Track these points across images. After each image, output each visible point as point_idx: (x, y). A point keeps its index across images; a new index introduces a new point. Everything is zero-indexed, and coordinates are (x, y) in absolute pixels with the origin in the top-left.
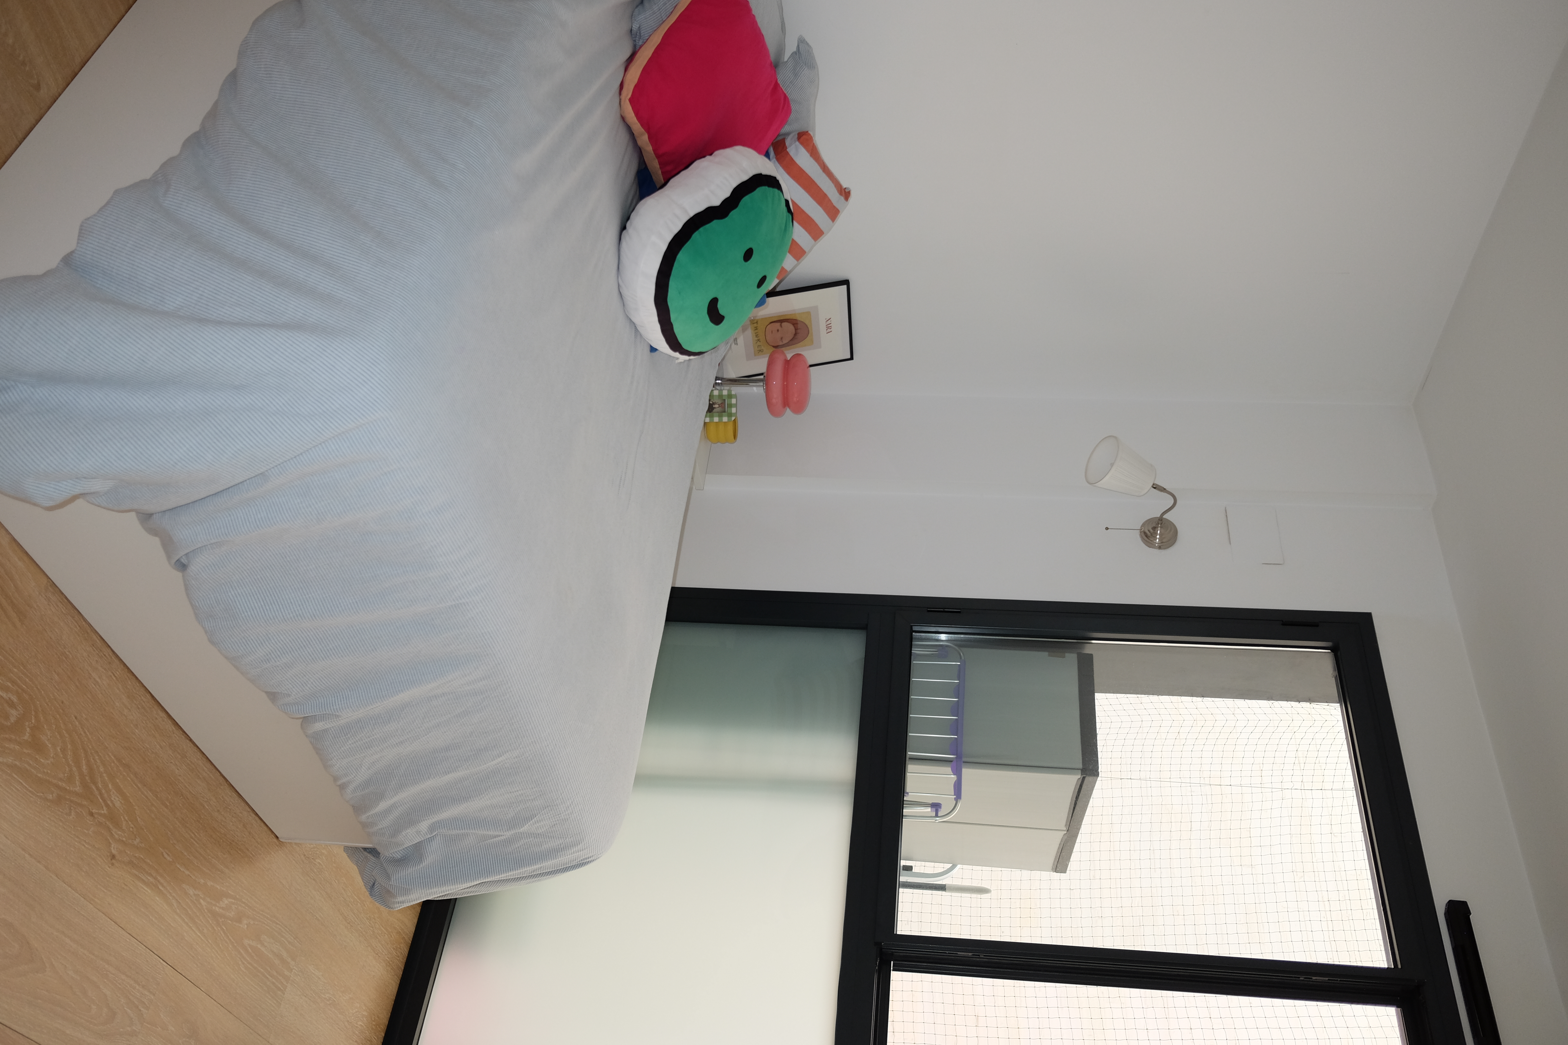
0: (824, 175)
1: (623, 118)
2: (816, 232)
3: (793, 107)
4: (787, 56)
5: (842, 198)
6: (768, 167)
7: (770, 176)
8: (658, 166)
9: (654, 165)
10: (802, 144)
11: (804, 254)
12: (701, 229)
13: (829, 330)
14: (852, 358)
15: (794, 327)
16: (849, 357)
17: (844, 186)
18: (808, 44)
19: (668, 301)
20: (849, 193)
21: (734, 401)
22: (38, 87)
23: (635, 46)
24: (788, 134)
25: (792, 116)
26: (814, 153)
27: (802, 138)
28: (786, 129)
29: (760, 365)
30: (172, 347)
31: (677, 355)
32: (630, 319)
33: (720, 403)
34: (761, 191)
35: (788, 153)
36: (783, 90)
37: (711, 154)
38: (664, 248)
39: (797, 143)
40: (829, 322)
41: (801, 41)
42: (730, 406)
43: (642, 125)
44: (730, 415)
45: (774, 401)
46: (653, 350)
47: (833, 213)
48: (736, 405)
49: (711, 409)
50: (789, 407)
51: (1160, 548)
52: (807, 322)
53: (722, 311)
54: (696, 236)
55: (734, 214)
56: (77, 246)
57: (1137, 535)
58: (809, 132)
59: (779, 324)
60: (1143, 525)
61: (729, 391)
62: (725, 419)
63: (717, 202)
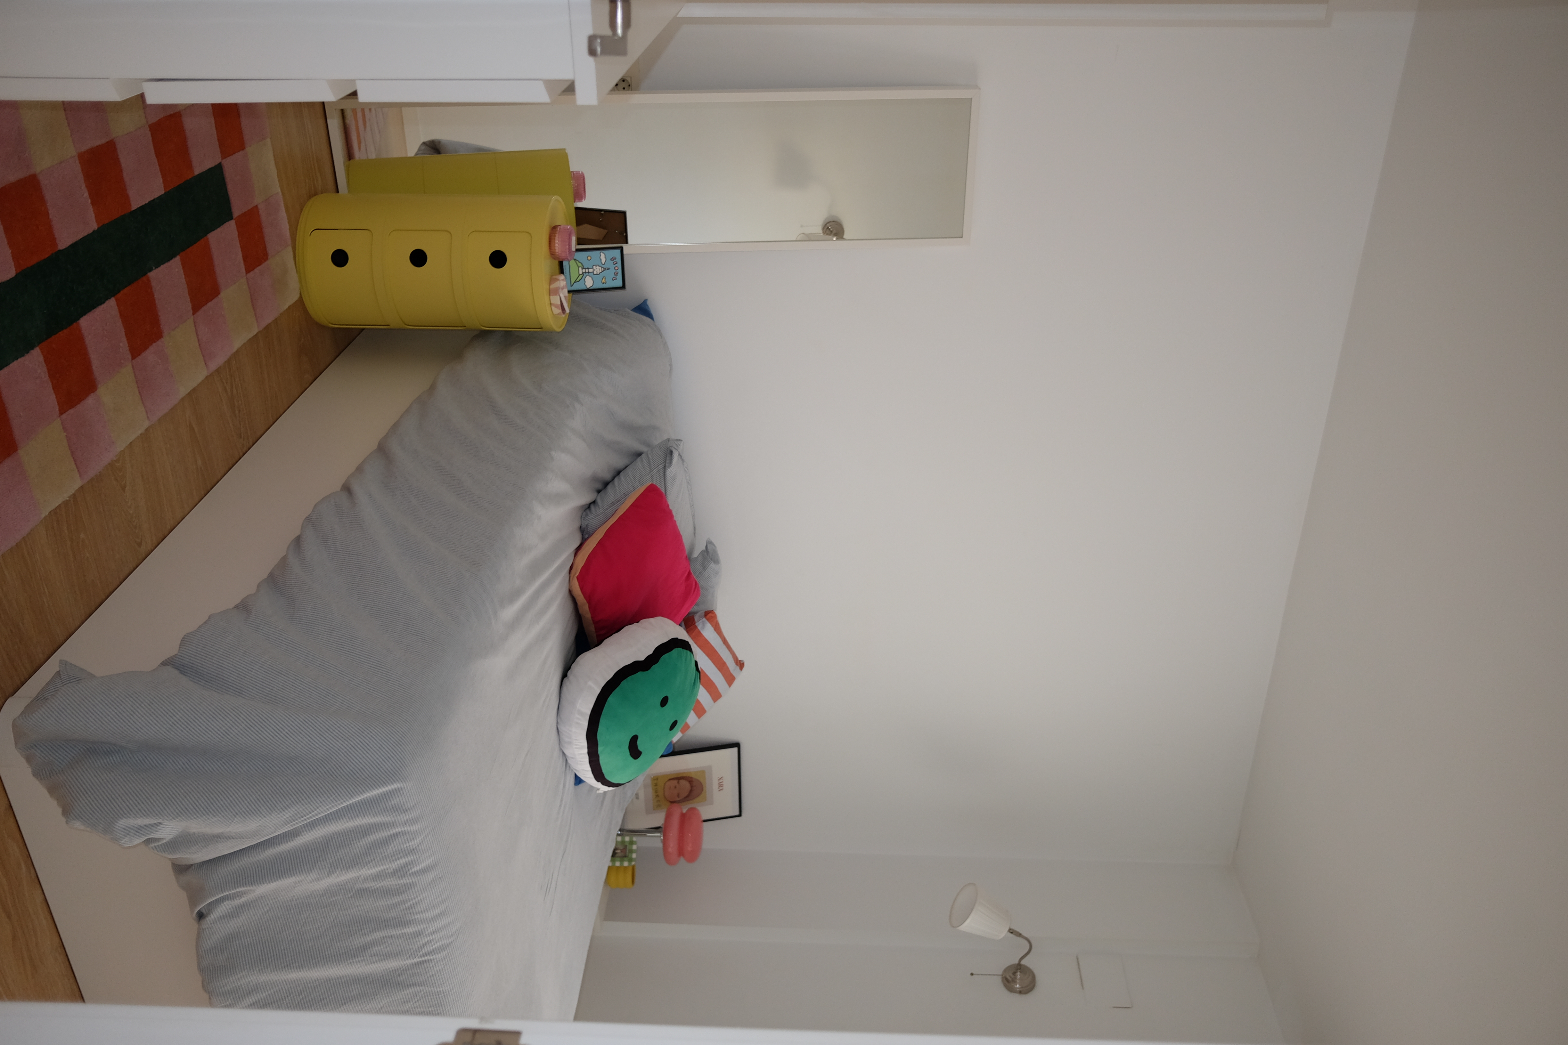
0: (724, 647)
1: (570, 592)
2: (716, 695)
3: (701, 591)
4: (695, 554)
5: (738, 668)
6: (681, 633)
7: (684, 640)
8: (594, 631)
9: (591, 629)
10: (708, 620)
11: (705, 713)
12: (629, 678)
13: (721, 788)
14: (740, 815)
15: (690, 784)
16: (738, 813)
17: (740, 659)
18: (714, 545)
19: (598, 735)
20: (743, 664)
21: (634, 847)
22: (140, 545)
23: (583, 538)
24: (696, 613)
25: (699, 599)
26: (717, 628)
27: (708, 616)
28: (694, 608)
29: (658, 819)
30: (251, 724)
31: (599, 785)
32: (563, 752)
33: (622, 848)
34: (676, 652)
35: (696, 627)
36: (695, 577)
37: (638, 622)
38: (598, 691)
39: (704, 619)
40: (721, 781)
41: (709, 543)
42: (631, 851)
43: (585, 597)
44: (630, 860)
45: (670, 850)
46: (578, 781)
47: (730, 679)
48: (636, 851)
49: (614, 854)
50: (684, 856)
51: (1020, 992)
52: (702, 781)
53: (640, 748)
54: (624, 683)
55: (655, 668)
56: (179, 652)
57: (998, 980)
58: (714, 611)
59: (675, 782)
60: (1005, 971)
61: (631, 838)
62: (626, 864)
63: (642, 658)
